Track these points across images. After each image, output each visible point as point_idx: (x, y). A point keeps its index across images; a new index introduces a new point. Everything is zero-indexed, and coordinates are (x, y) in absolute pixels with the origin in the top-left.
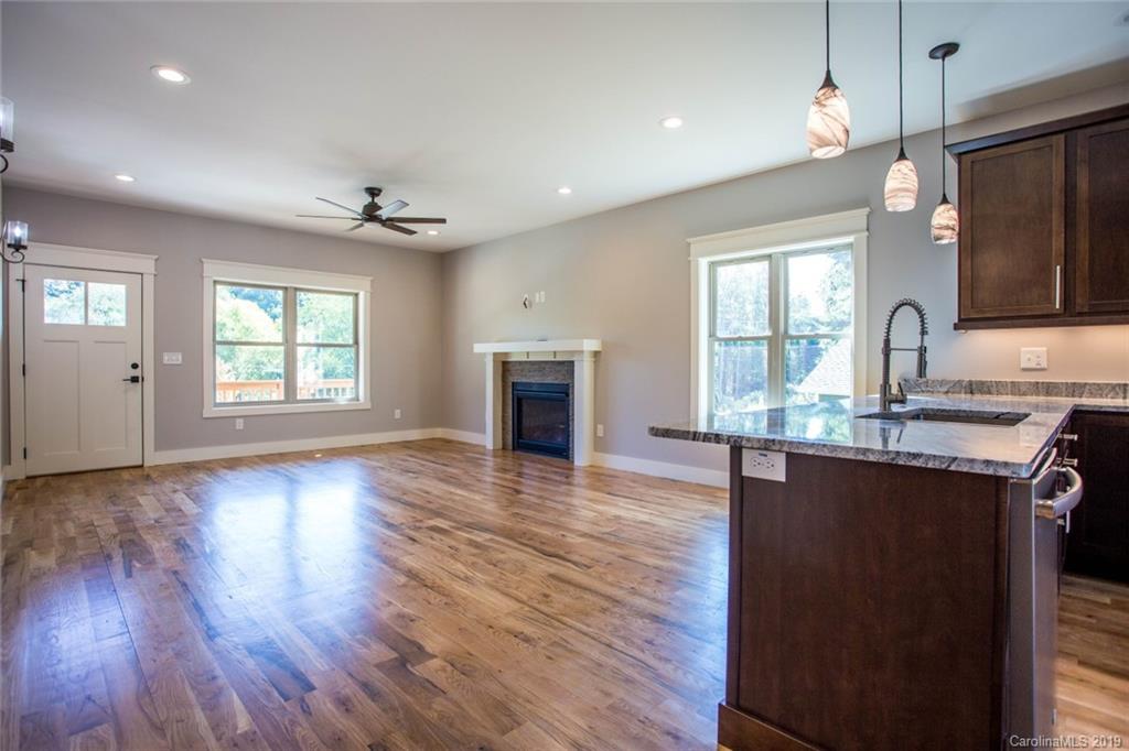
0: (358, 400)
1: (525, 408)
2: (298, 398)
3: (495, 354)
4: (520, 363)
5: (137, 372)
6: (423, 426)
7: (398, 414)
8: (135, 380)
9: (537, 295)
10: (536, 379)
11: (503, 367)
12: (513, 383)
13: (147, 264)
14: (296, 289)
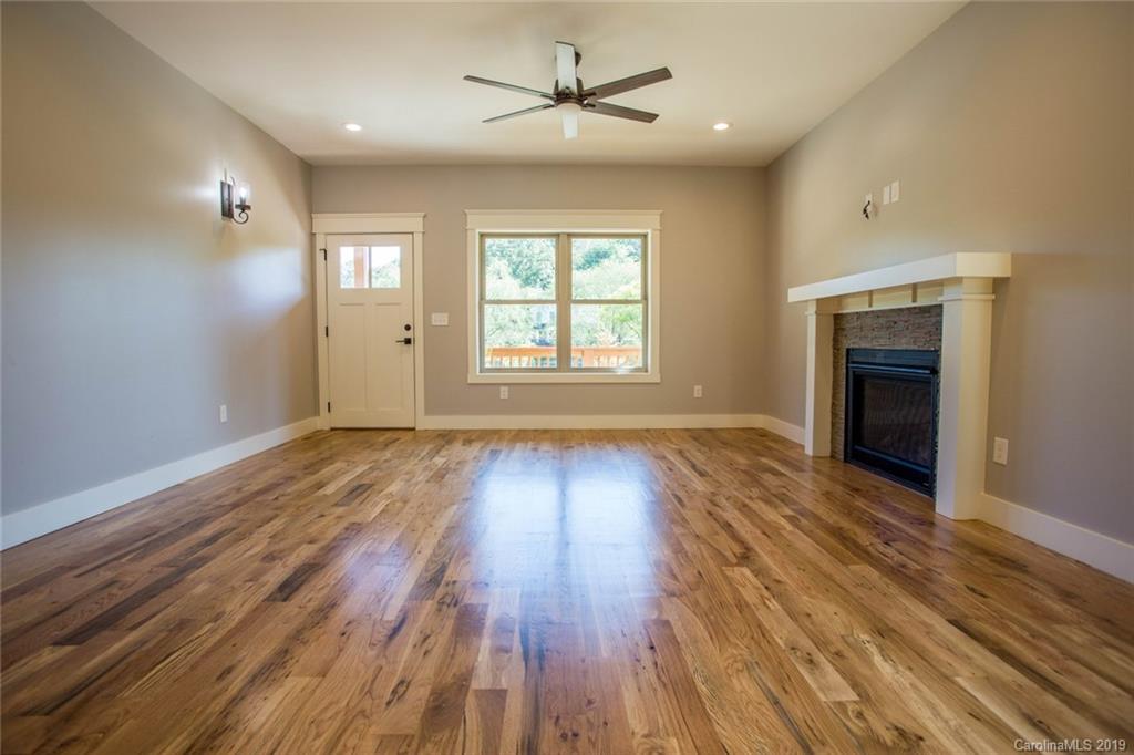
0: (646, 371)
1: (868, 392)
2: (574, 364)
3: (819, 301)
4: (859, 315)
5: (409, 334)
6: (734, 410)
7: (698, 391)
8: (408, 341)
9: (887, 190)
10: (882, 342)
11: (836, 324)
12: (848, 350)
13: (414, 223)
14: (570, 235)
